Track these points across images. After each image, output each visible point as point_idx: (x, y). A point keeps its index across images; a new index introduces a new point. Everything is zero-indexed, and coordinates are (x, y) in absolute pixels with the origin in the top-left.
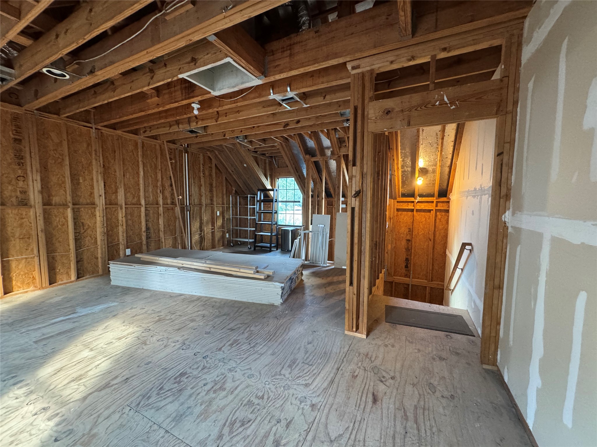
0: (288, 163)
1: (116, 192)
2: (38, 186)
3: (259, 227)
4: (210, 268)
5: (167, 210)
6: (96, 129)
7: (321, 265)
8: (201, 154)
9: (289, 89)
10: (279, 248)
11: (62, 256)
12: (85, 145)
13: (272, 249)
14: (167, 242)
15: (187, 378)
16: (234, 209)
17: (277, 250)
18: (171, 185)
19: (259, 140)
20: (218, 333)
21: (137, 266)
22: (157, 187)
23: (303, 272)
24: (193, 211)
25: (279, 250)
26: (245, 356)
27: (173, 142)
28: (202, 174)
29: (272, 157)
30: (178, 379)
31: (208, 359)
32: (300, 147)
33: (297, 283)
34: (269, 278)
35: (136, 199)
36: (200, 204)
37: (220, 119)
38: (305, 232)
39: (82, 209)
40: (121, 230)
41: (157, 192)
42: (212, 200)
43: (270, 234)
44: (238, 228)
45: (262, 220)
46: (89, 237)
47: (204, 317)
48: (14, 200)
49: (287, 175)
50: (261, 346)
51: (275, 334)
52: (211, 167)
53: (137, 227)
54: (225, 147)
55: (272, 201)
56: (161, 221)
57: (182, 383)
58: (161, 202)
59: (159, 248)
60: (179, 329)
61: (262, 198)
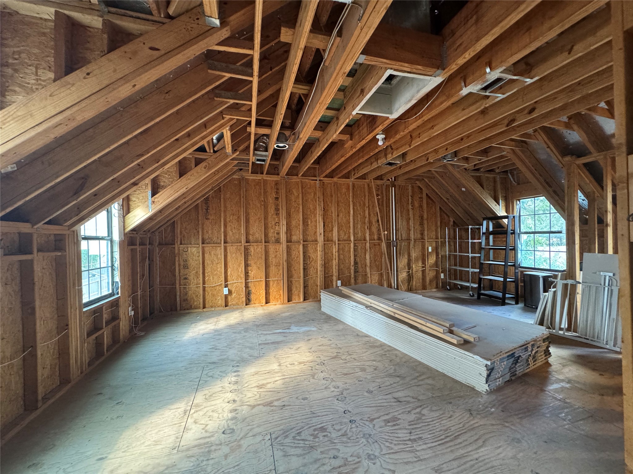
1: (332, 230)
2: (285, 228)
3: (486, 269)
5: (373, 246)
6: (319, 180)
7: (608, 347)
8: (410, 186)
9: (488, 70)
10: (522, 302)
11: (296, 281)
12: (312, 194)
13: (506, 301)
14: (373, 278)
15: (324, 436)
16: (452, 244)
17: (517, 303)
18: (378, 221)
19: (478, 154)
20: (380, 398)
22: (365, 223)
24: (401, 246)
25: (521, 305)
27: (380, 178)
28: (410, 207)
29: (506, 172)
30: (316, 432)
34: (468, 346)
35: (347, 236)
36: (409, 239)
38: (565, 282)
39: (309, 245)
40: (335, 263)
41: (364, 229)
42: (422, 234)
43: (502, 279)
44: (458, 268)
45: (491, 258)
46: (313, 268)
47: (375, 369)
48: (273, 239)
49: (533, 193)
50: (424, 447)
52: (421, 198)
53: (347, 261)
55: (505, 233)
56: (368, 257)
57: (317, 440)
58: (368, 238)
59: (366, 282)
61: (491, 229)
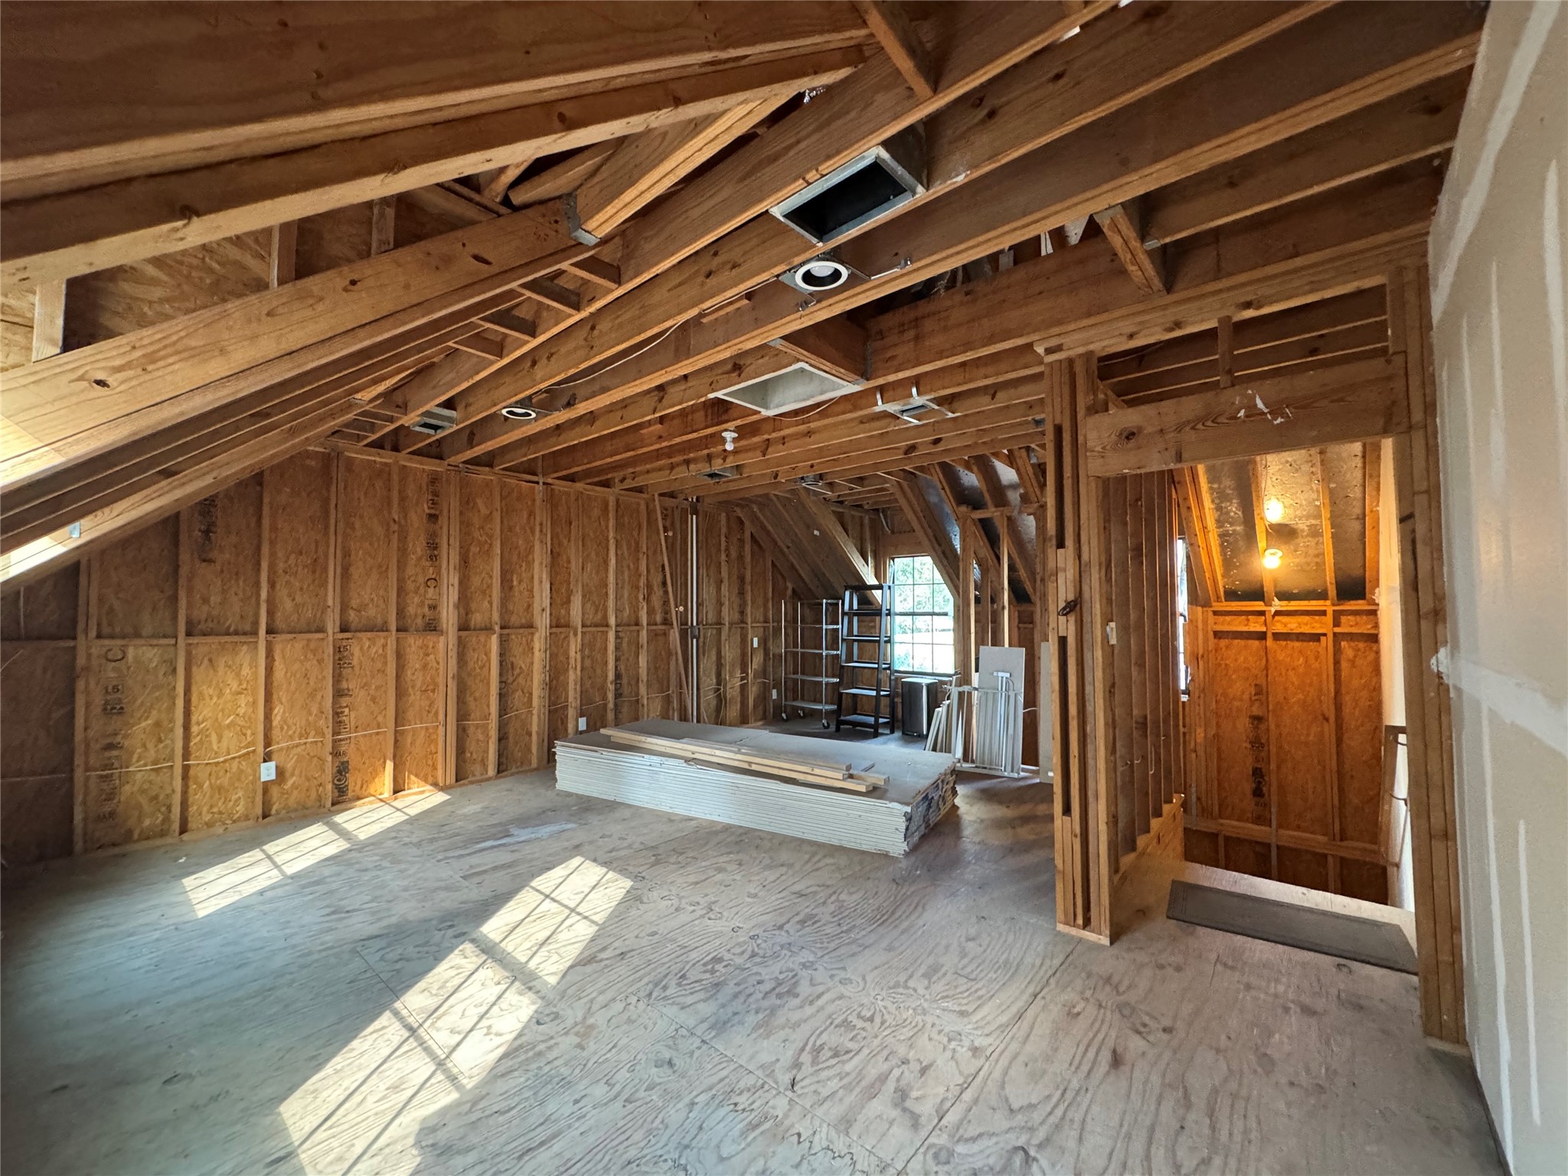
0: (915, 525)
1: (568, 601)
2: (454, 596)
3: (849, 676)
4: (750, 763)
5: (653, 636)
6: (544, 483)
7: (1006, 774)
8: (724, 514)
9: (914, 390)
10: (898, 728)
11: (477, 727)
12: (525, 515)
13: (880, 731)
14: (651, 706)
15: (725, 966)
16: (790, 632)
17: (892, 732)
18: (664, 584)
19: (850, 481)
20: (773, 898)
21: (607, 754)
22: (638, 588)
23: (958, 788)
24: (705, 638)
25: (898, 734)
26: (832, 945)
27: (672, 495)
28: (723, 557)
29: (877, 510)
30: (710, 967)
31: (759, 941)
32: (943, 489)
33: (943, 812)
35: (600, 615)
36: (719, 623)
37: (770, 450)
38: (961, 689)
39: (514, 637)
40: (573, 677)
41: (637, 598)
42: (742, 612)
43: (874, 693)
44: (799, 676)
45: (855, 659)
46: (520, 691)
48: (419, 621)
49: (914, 550)
50: (864, 933)
51: (893, 913)
52: (741, 541)
53: (599, 672)
54: (774, 499)
55: (878, 613)
56: (643, 661)
57: (718, 974)
58: (644, 621)
59: (637, 719)
60: (697, 883)
61: (855, 607)
